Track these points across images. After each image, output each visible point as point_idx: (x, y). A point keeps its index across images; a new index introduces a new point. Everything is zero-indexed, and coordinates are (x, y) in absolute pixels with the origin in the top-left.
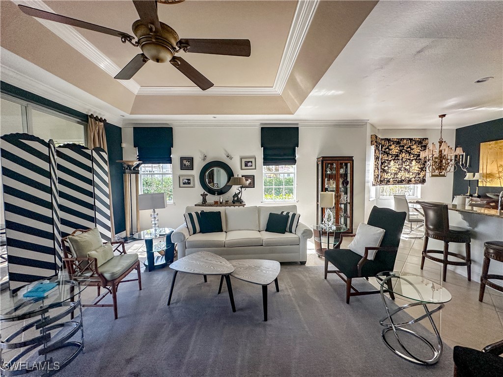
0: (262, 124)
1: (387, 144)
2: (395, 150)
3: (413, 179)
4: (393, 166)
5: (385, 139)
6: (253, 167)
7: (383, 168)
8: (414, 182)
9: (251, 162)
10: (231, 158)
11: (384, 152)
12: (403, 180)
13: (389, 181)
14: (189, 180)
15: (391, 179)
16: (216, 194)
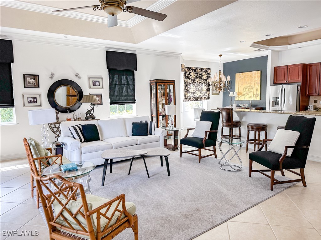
0: (107, 47)
1: (189, 72)
2: (193, 76)
3: (203, 96)
4: (192, 87)
5: (188, 67)
6: (101, 86)
7: (187, 89)
8: (204, 99)
9: (99, 82)
10: (79, 78)
11: (187, 77)
12: (198, 98)
13: (190, 98)
14: (35, 98)
15: (192, 97)
16: (68, 112)
